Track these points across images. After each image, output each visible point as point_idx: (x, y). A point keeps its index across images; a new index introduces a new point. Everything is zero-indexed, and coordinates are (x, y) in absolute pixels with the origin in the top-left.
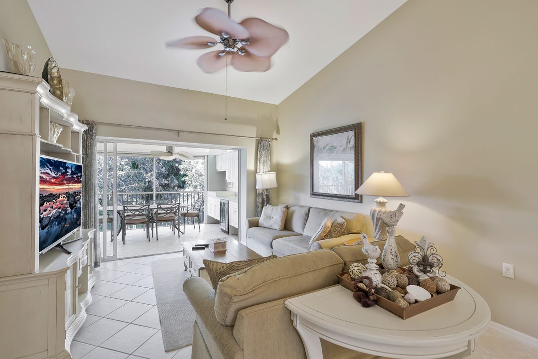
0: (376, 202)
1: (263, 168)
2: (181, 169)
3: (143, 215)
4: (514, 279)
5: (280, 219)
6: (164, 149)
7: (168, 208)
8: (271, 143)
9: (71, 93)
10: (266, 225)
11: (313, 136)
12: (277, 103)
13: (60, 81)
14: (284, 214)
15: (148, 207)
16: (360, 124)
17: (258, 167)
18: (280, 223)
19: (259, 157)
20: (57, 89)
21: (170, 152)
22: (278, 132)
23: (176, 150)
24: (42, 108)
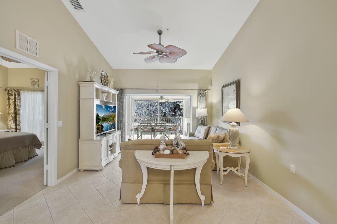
0: (231, 125)
1: (202, 105)
2: (180, 105)
3: (149, 128)
4: (295, 174)
5: (204, 133)
6: (159, 97)
7: (160, 126)
8: (206, 92)
9: (112, 81)
10: (197, 136)
11: (223, 87)
12: (211, 69)
13: (107, 77)
14: (206, 131)
15: (151, 124)
16: (239, 80)
17: (199, 105)
18: (203, 135)
19: (199, 100)
20: (106, 80)
21: (162, 98)
22: (211, 85)
23: (164, 97)
24: (97, 89)
